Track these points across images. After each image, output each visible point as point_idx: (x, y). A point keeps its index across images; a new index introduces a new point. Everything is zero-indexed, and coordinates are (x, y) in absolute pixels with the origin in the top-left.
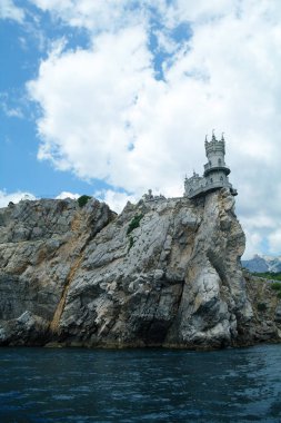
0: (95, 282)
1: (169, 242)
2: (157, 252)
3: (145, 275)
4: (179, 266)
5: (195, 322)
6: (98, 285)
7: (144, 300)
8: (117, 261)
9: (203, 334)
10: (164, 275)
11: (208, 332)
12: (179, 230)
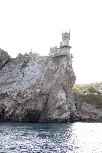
0: (5, 92)
1: (43, 77)
2: (38, 81)
3: (32, 91)
4: (47, 88)
5: (55, 112)
6: (6, 93)
7: (31, 102)
8: (16, 83)
9: (59, 117)
10: (41, 91)
11: (61, 116)
12: (48, 72)
